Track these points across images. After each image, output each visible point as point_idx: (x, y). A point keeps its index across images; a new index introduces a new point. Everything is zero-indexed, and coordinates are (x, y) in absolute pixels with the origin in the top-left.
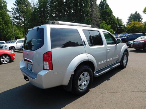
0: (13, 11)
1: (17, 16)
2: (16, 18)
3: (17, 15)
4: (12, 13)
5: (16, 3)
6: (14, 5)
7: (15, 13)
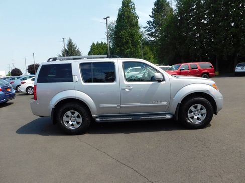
0: (148, 26)
1: (152, 33)
2: (151, 35)
3: (153, 31)
4: (147, 29)
5: (152, 14)
6: (151, 17)
7: (151, 28)
